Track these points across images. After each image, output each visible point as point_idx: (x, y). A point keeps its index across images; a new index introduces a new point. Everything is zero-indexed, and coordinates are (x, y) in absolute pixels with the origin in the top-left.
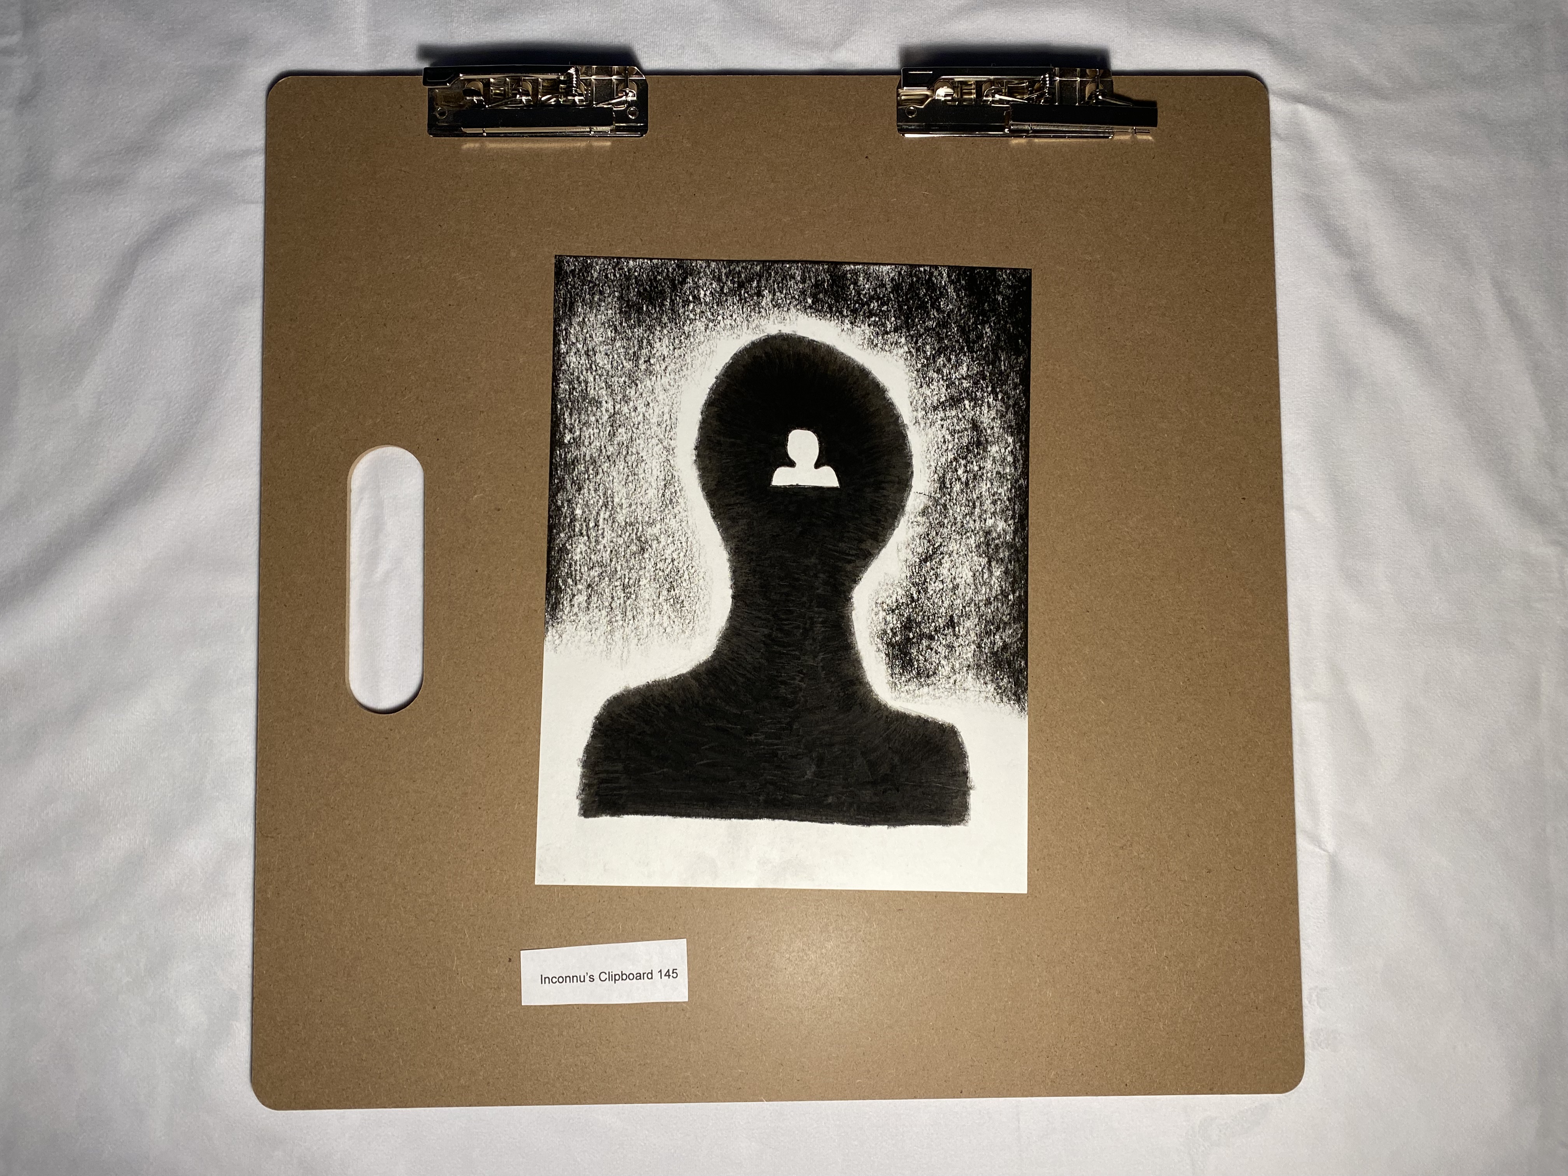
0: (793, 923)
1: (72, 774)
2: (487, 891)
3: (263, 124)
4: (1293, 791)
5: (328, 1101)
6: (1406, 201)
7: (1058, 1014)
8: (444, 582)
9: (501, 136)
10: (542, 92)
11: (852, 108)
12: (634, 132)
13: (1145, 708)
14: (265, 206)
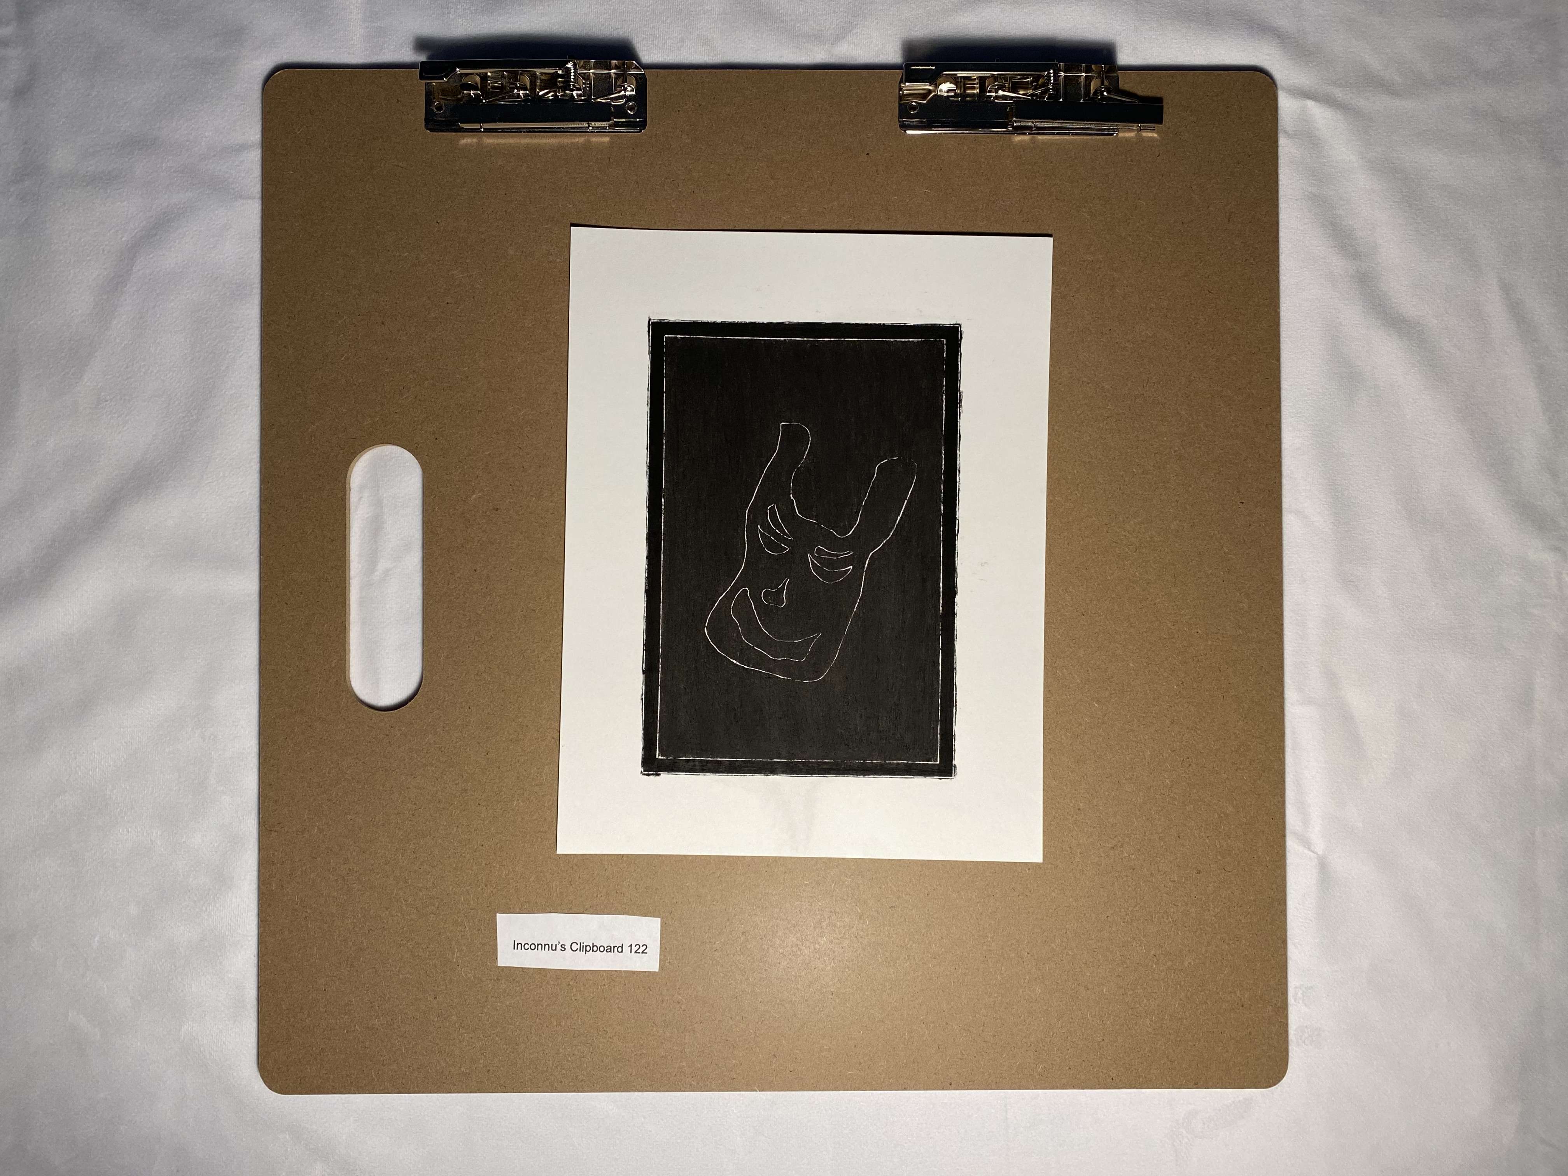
0: (787, 919)
1: (79, 767)
3: (260, 117)
4: (1284, 793)
5: (333, 1086)
6: (1414, 200)
7: (1047, 1009)
8: (443, 581)
9: (498, 132)
10: (540, 86)
11: (854, 103)
12: (633, 127)
13: (1139, 711)
14: (262, 202)
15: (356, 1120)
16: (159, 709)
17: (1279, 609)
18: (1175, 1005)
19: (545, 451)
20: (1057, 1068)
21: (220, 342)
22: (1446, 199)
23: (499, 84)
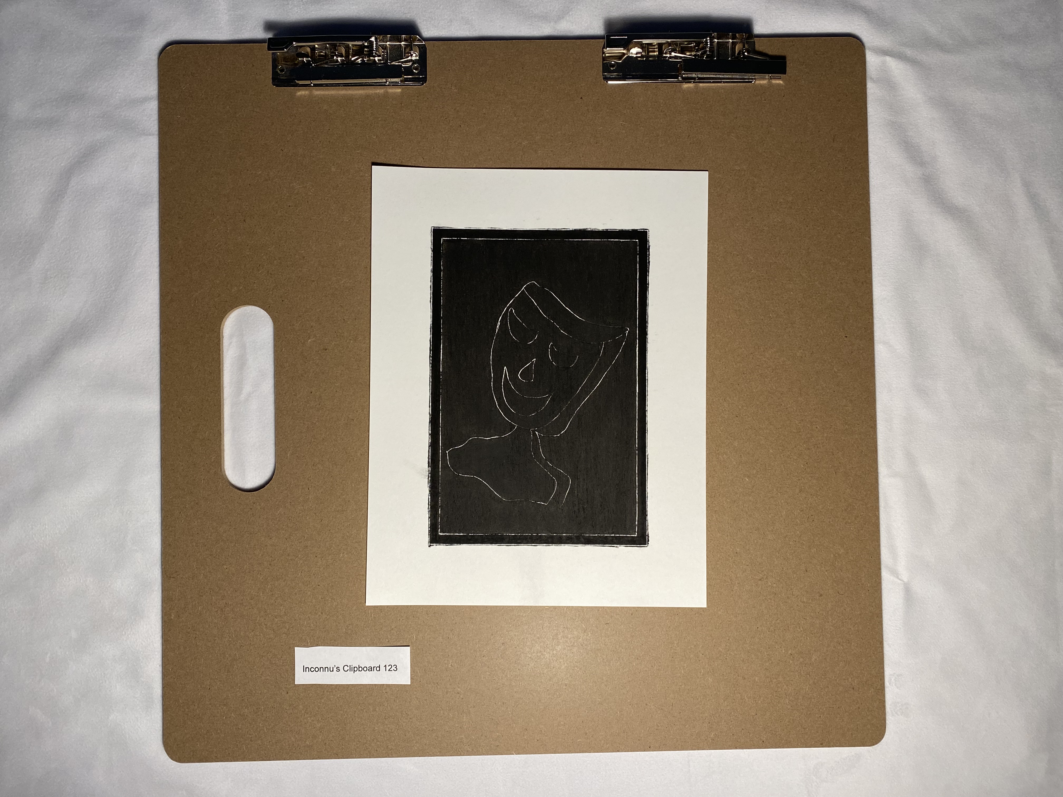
0: (533, 633)
1: (35, 535)
2: (322, 613)
3: (157, 79)
4: (879, 540)
5: (216, 757)
6: (962, 125)
7: (716, 694)
8: (289, 400)
9: (323, 86)
10: (352, 54)
11: (571, 63)
12: (416, 82)
13: (777, 483)
14: (159, 137)
15: (233, 780)
16: (91, 494)
17: (873, 411)
18: (806, 689)
19: (359, 308)
20: (724, 734)
21: (130, 235)
22: (984, 123)
23: (324, 53)
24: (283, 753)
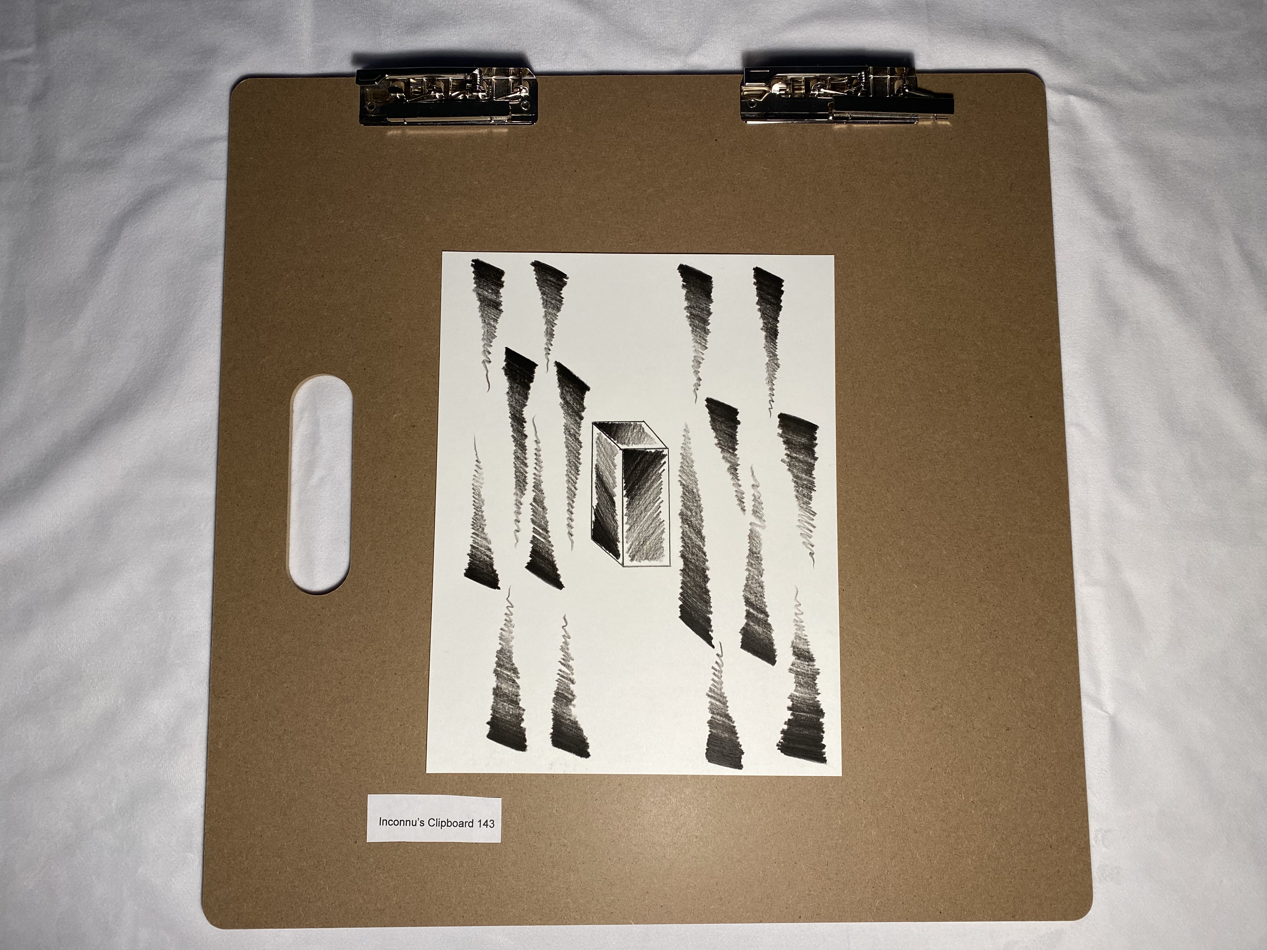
1: (60, 644)
2: (400, 744)
3: (227, 116)
4: (1078, 661)
5: (266, 922)
6: (1161, 173)
7: (882, 850)
8: (368, 486)
9: (418, 125)
10: (452, 89)
11: (704, 101)
12: (526, 120)
13: (952, 591)
14: (227, 182)
17: (1066, 505)
18: (992, 846)
20: (892, 902)
21: (189, 293)
22: (1186, 171)
23: (419, 89)
24: (348, 918)
